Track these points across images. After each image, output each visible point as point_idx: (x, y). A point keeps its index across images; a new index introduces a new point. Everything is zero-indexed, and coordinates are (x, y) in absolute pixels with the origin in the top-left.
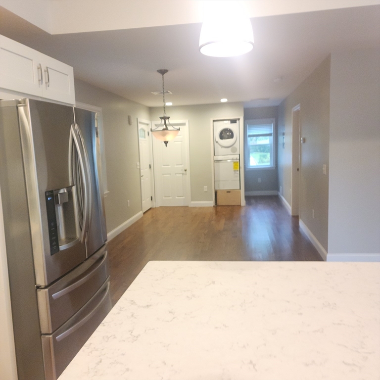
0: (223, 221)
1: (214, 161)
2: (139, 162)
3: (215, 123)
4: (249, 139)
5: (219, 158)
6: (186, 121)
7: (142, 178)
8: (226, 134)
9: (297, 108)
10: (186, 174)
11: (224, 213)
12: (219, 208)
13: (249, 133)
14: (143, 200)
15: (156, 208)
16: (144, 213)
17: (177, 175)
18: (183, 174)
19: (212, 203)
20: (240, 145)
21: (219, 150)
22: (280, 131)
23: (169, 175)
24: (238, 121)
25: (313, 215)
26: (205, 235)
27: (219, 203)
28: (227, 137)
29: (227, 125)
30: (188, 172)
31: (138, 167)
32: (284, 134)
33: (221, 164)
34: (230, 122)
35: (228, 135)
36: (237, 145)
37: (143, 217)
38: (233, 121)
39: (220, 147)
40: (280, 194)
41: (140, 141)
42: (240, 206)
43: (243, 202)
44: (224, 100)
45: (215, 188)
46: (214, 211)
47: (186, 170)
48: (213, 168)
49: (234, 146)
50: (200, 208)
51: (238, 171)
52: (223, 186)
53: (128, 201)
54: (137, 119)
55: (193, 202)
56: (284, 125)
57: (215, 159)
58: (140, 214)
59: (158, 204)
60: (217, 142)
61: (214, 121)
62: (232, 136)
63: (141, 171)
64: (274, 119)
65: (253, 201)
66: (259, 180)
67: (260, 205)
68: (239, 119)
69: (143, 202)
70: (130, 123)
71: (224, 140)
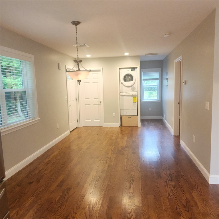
0: (125, 139)
1: (120, 96)
2: (67, 96)
3: (121, 70)
4: (143, 82)
5: (124, 94)
6: (101, 69)
7: (69, 107)
8: (128, 78)
9: (180, 59)
10: (101, 105)
11: (126, 132)
12: (123, 128)
13: (143, 78)
14: (70, 123)
15: (80, 127)
16: (71, 132)
17: (95, 105)
18: (99, 104)
19: (118, 124)
20: (137, 86)
21: (124, 89)
22: (165, 76)
23: (89, 105)
24: (136, 69)
25: (194, 139)
26: (112, 150)
27: (123, 124)
28: (129, 80)
29: (129, 72)
30: (102, 103)
31: (66, 100)
32: (167, 79)
33: (124, 98)
34: (130, 69)
35: (129, 79)
36: (135, 86)
37: (70, 135)
38: (133, 69)
39: (124, 87)
40: (164, 119)
41: (67, 82)
42: (137, 127)
43: (139, 124)
44: (127, 54)
45: (120, 114)
46: (120, 130)
47: (101, 102)
48: (119, 101)
49: (133, 86)
50: (111, 128)
51: (136, 103)
52: (126, 113)
53: (58, 124)
54: (65, 66)
55: (105, 124)
56: (167, 73)
57: (120, 95)
58: (68, 133)
59: (82, 124)
60: (122, 83)
61: (120, 69)
62: (132, 79)
63: (69, 102)
64: (160, 69)
65: (146, 123)
66: (150, 109)
67: (151, 127)
68: (137, 68)
69: (70, 124)
70: (59, 68)
71: (126, 82)
